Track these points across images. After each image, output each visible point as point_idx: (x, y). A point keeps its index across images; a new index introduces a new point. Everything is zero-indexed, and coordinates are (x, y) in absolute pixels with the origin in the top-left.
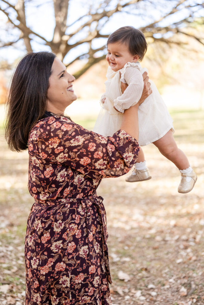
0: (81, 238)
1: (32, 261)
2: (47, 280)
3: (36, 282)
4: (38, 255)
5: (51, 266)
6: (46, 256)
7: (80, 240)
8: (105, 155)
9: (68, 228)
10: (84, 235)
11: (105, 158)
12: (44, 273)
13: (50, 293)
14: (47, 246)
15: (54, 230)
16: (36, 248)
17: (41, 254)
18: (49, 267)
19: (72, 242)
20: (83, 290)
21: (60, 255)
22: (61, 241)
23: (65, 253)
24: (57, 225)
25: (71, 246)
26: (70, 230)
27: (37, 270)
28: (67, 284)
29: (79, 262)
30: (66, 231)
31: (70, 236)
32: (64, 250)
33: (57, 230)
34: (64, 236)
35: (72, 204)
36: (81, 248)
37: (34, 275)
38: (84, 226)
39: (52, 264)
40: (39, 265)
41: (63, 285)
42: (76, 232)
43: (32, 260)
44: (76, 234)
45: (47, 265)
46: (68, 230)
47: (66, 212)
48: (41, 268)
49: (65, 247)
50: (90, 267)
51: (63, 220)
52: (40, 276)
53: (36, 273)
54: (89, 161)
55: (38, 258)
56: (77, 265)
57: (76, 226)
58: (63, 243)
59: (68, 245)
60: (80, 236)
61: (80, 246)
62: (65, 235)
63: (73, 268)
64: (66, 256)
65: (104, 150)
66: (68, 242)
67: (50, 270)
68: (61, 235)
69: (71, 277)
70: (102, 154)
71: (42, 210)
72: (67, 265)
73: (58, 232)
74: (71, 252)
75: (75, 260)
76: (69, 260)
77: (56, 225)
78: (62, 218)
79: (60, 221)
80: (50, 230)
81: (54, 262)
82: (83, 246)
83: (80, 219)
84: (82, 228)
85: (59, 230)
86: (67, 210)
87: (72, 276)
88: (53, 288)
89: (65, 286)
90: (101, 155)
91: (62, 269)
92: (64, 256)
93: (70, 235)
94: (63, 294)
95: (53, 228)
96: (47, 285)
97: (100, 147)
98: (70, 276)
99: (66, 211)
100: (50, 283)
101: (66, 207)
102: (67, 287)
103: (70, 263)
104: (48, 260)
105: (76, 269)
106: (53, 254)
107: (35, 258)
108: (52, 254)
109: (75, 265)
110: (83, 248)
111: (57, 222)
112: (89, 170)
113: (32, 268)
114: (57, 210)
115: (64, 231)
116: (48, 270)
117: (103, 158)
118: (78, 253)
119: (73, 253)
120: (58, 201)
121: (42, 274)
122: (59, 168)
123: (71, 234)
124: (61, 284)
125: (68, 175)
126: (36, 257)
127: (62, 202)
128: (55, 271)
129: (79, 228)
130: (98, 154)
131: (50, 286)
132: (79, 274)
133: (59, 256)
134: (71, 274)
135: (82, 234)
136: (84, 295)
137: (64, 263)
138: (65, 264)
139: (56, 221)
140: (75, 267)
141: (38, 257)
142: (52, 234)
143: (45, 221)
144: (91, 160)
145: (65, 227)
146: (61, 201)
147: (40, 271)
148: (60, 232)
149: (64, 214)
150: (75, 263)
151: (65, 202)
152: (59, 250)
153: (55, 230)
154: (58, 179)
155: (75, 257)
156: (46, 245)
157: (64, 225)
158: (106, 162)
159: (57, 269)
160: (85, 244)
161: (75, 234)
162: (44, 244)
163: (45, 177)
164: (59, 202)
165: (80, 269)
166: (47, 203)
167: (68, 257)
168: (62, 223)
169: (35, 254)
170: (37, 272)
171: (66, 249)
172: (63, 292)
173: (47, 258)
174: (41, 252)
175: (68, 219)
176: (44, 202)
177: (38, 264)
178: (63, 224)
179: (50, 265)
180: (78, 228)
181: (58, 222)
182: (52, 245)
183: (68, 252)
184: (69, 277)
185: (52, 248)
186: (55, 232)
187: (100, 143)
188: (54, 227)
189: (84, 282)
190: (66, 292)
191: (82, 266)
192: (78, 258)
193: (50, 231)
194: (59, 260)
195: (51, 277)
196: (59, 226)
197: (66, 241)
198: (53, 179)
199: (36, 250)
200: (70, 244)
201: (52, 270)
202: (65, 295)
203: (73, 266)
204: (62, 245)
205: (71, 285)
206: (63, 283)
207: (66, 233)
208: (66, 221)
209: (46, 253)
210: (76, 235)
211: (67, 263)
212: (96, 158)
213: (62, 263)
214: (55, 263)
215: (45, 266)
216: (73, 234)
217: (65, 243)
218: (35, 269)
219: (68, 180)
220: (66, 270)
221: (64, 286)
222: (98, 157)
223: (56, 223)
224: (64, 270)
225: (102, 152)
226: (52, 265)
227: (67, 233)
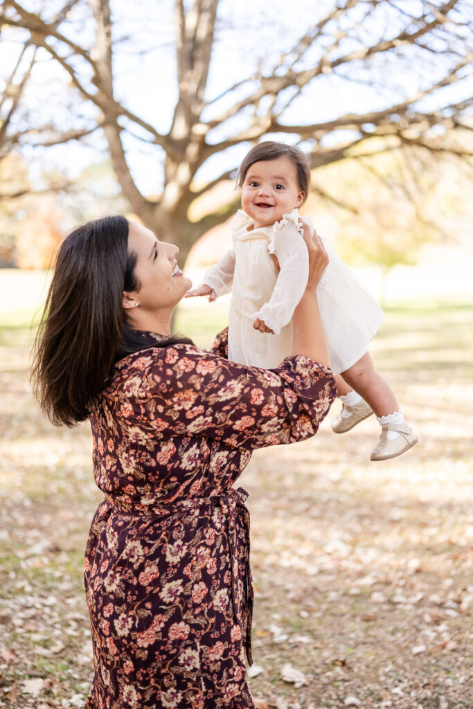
0: (216, 574)
1: (116, 622)
2: (151, 658)
3: (128, 663)
4: (132, 609)
5: (159, 630)
6: (150, 611)
7: (214, 578)
8: (283, 409)
9: (194, 556)
10: (221, 568)
11: (281, 415)
12: (146, 645)
13: (159, 685)
14: (152, 591)
15: (167, 560)
16: (126, 595)
17: (139, 608)
18: (156, 633)
19: (200, 583)
20: (225, 674)
21: (178, 609)
22: (180, 581)
23: (187, 605)
24: (173, 550)
25: (199, 590)
26: (197, 560)
27: (129, 638)
28: (195, 663)
29: (213, 620)
30: (190, 562)
31: (196, 570)
32: (185, 598)
33: (172, 559)
34: (186, 571)
35: (203, 508)
36: (216, 592)
37: (123, 649)
38: (221, 551)
39: (162, 625)
40: (133, 629)
41: (186, 667)
42: (207, 563)
43: (118, 619)
44: (208, 566)
45: (151, 628)
46: (195, 558)
47: (191, 524)
48: (138, 635)
49: (187, 593)
50: (232, 630)
51: (185, 540)
52: (135, 652)
53: (126, 645)
54: (252, 422)
55: (130, 616)
56: (210, 626)
57: (208, 551)
58: (183, 585)
59: (192, 588)
60: (215, 570)
61: (214, 589)
62: (189, 568)
63: (203, 632)
64: (189, 609)
65: (280, 401)
66: (192, 582)
67: (158, 638)
68: (181, 570)
69: (201, 650)
70: (277, 407)
71: (141, 522)
72: (193, 626)
73: (175, 564)
74: (198, 601)
75: (206, 616)
76: (195, 617)
77: (170, 549)
78: (183, 535)
79: (179, 542)
80: (157, 560)
81: (165, 623)
82: (219, 589)
83: (216, 536)
84: (218, 555)
85: (176, 560)
86: (193, 519)
87: (202, 647)
88: (167, 674)
89: (191, 668)
90: (275, 409)
91: (183, 636)
92: (186, 609)
93: (198, 568)
94: (190, 684)
95: (165, 556)
96: (154, 668)
97: (271, 394)
98: (199, 647)
99: (192, 522)
100: (159, 665)
101: (192, 515)
102: (195, 670)
103: (197, 624)
104: (153, 619)
105: (208, 635)
106: (164, 607)
107: (123, 616)
108: (162, 607)
109: (206, 626)
110: (219, 593)
111: (172, 544)
112: (248, 436)
113: (116, 634)
114: (174, 522)
115: (186, 560)
116: (155, 638)
117: (278, 415)
118: (211, 603)
119: (202, 604)
120: (176, 505)
121: (140, 646)
122: (185, 442)
123: (200, 567)
124: (183, 666)
125: (201, 456)
126: (126, 612)
127: (184, 507)
128: (169, 639)
129: (214, 554)
130: (269, 409)
131: (159, 669)
132: (215, 644)
133: (176, 610)
134: (201, 644)
135: (218, 567)
136: (229, 682)
137: (186, 623)
138: (187, 626)
139: (172, 541)
140: (207, 630)
141: (131, 613)
142: (163, 566)
143: (151, 542)
144: (256, 421)
145: (188, 554)
146: (182, 506)
147: (135, 641)
148: (179, 562)
149: (188, 527)
150: (206, 623)
151: (190, 506)
152: (175, 599)
153: (169, 558)
154: (183, 466)
155: (206, 611)
156: (149, 589)
157: (188, 549)
158: (282, 421)
159: (172, 636)
160: (222, 586)
161: (205, 566)
162: (146, 587)
163: (158, 464)
164: (178, 508)
165: (215, 635)
166: (154, 511)
167: (194, 610)
168: (183, 545)
169: (124, 607)
170: (129, 643)
171: (190, 596)
172: (189, 680)
173: (151, 614)
174: (138, 603)
175: (193, 538)
176: (146, 509)
177: (130, 626)
178: (185, 548)
179: (157, 629)
180: (211, 554)
181: (176, 544)
182: (163, 589)
183: (193, 602)
184: (197, 650)
185: (162, 595)
186: (168, 563)
187: (270, 387)
188: (168, 553)
189: (224, 658)
190: (195, 679)
191: (219, 629)
192: (212, 613)
193: (159, 561)
194: (177, 618)
195: (162, 653)
196: (178, 552)
197: (190, 581)
198: (174, 466)
199: (126, 599)
200: (196, 587)
201: (163, 638)
202: (194, 686)
203: (202, 629)
204: (181, 589)
205: (202, 664)
206: (187, 662)
207: (190, 564)
208: (191, 542)
209: (148, 605)
210: (207, 569)
211: (192, 623)
212: (266, 417)
213: (182, 624)
214: (168, 624)
215: (146, 629)
216: (203, 566)
217: (188, 585)
218: (124, 637)
219: (202, 465)
220: (191, 637)
221: (189, 669)
222: (270, 413)
223: (170, 546)
224: (187, 637)
225: (277, 404)
226: (161, 628)
227: (192, 566)
